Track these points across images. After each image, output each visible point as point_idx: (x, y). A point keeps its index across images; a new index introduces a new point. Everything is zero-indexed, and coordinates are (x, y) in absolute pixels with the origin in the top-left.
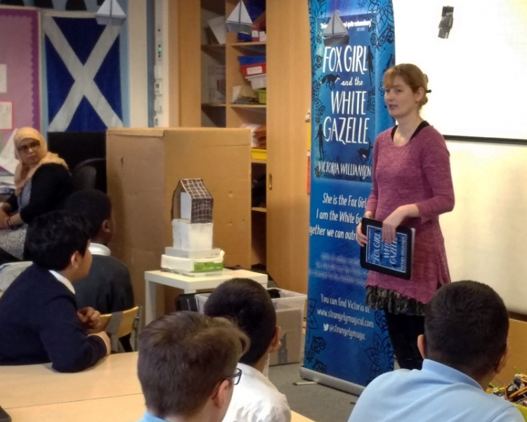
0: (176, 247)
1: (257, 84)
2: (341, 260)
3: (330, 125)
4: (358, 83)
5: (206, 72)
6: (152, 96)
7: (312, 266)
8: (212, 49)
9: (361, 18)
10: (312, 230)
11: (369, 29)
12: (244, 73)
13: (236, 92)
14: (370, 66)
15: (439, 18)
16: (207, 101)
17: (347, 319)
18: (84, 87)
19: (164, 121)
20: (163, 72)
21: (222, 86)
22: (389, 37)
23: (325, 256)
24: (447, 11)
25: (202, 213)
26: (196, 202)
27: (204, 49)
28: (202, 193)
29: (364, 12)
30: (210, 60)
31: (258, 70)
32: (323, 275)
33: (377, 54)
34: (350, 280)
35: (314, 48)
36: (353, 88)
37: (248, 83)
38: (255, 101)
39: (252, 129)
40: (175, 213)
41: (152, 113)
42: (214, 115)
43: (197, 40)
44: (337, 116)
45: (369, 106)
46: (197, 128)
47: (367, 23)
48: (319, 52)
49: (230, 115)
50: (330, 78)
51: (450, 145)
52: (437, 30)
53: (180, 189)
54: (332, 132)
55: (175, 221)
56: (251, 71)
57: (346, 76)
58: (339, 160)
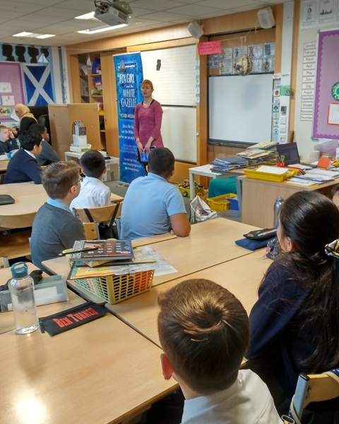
0: (74, 144)
1: (99, 89)
2: (130, 146)
3: (123, 101)
4: (132, 86)
5: (82, 85)
6: (64, 93)
7: (121, 149)
8: (83, 77)
9: (131, 64)
10: (120, 137)
11: (134, 68)
12: (95, 85)
13: (92, 91)
14: (135, 81)
15: (156, 64)
16: (83, 95)
17: (133, 165)
18: (40, 90)
19: (68, 101)
20: (67, 84)
21: (87, 89)
22: (141, 71)
23: (125, 145)
24: (159, 61)
25: (83, 132)
26: (80, 129)
27: (81, 77)
28: (82, 125)
29: (132, 62)
30: (83, 81)
31: (100, 83)
32: (124, 151)
33: (137, 77)
34: (133, 153)
35: (116, 75)
36: (130, 88)
37: (96, 88)
38: (99, 94)
39: (99, 104)
40: (73, 132)
41: (64, 99)
42: (85, 99)
43: (78, 74)
44: (126, 98)
45: (136, 94)
46: (79, 103)
47: (133, 66)
48: (118, 76)
49: (91, 99)
50: (122, 85)
51: (163, 108)
52: (156, 68)
53: (74, 124)
54: (124, 103)
55: (74, 135)
56: (97, 84)
57: (128, 84)
58: (127, 113)
